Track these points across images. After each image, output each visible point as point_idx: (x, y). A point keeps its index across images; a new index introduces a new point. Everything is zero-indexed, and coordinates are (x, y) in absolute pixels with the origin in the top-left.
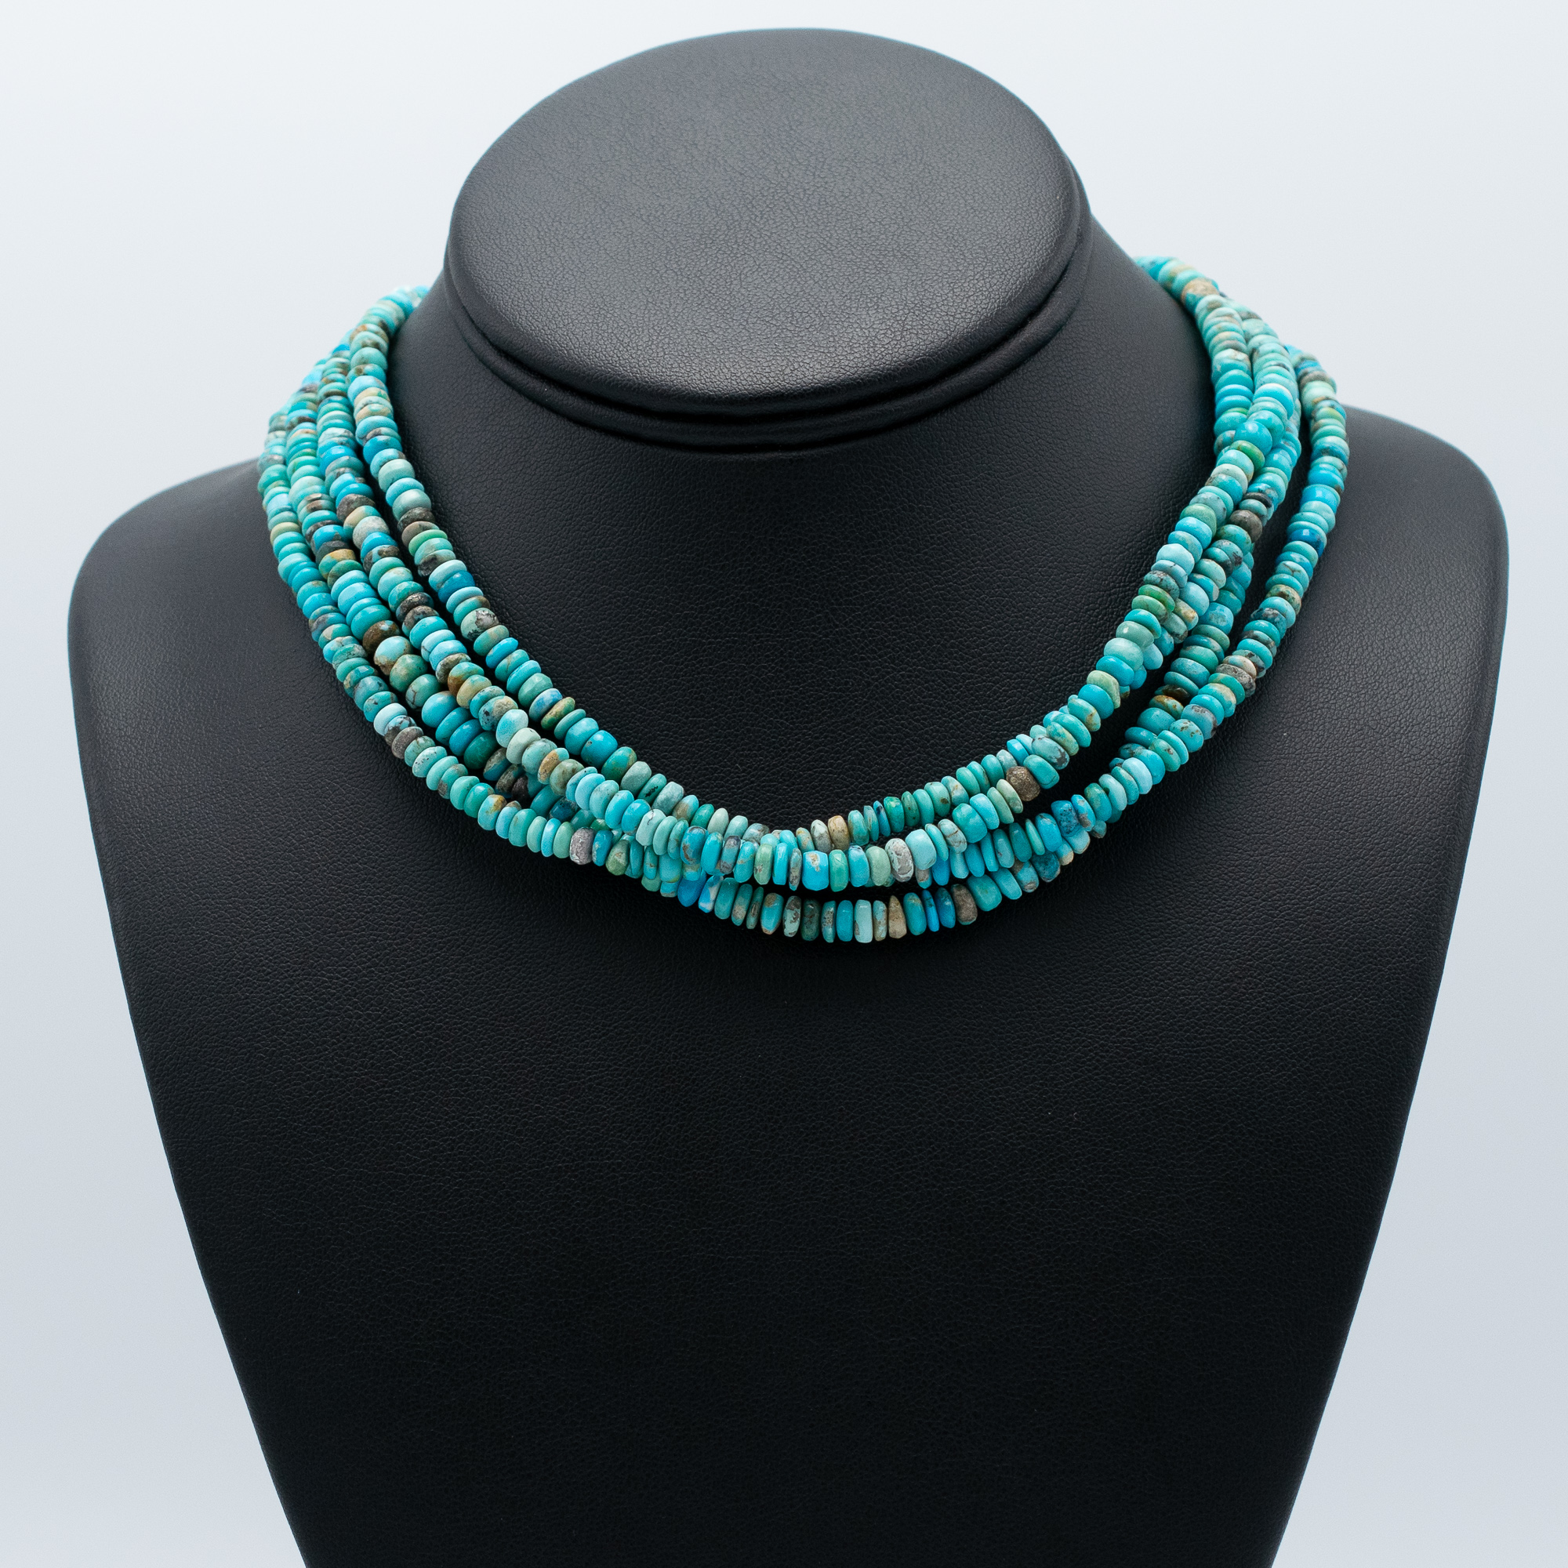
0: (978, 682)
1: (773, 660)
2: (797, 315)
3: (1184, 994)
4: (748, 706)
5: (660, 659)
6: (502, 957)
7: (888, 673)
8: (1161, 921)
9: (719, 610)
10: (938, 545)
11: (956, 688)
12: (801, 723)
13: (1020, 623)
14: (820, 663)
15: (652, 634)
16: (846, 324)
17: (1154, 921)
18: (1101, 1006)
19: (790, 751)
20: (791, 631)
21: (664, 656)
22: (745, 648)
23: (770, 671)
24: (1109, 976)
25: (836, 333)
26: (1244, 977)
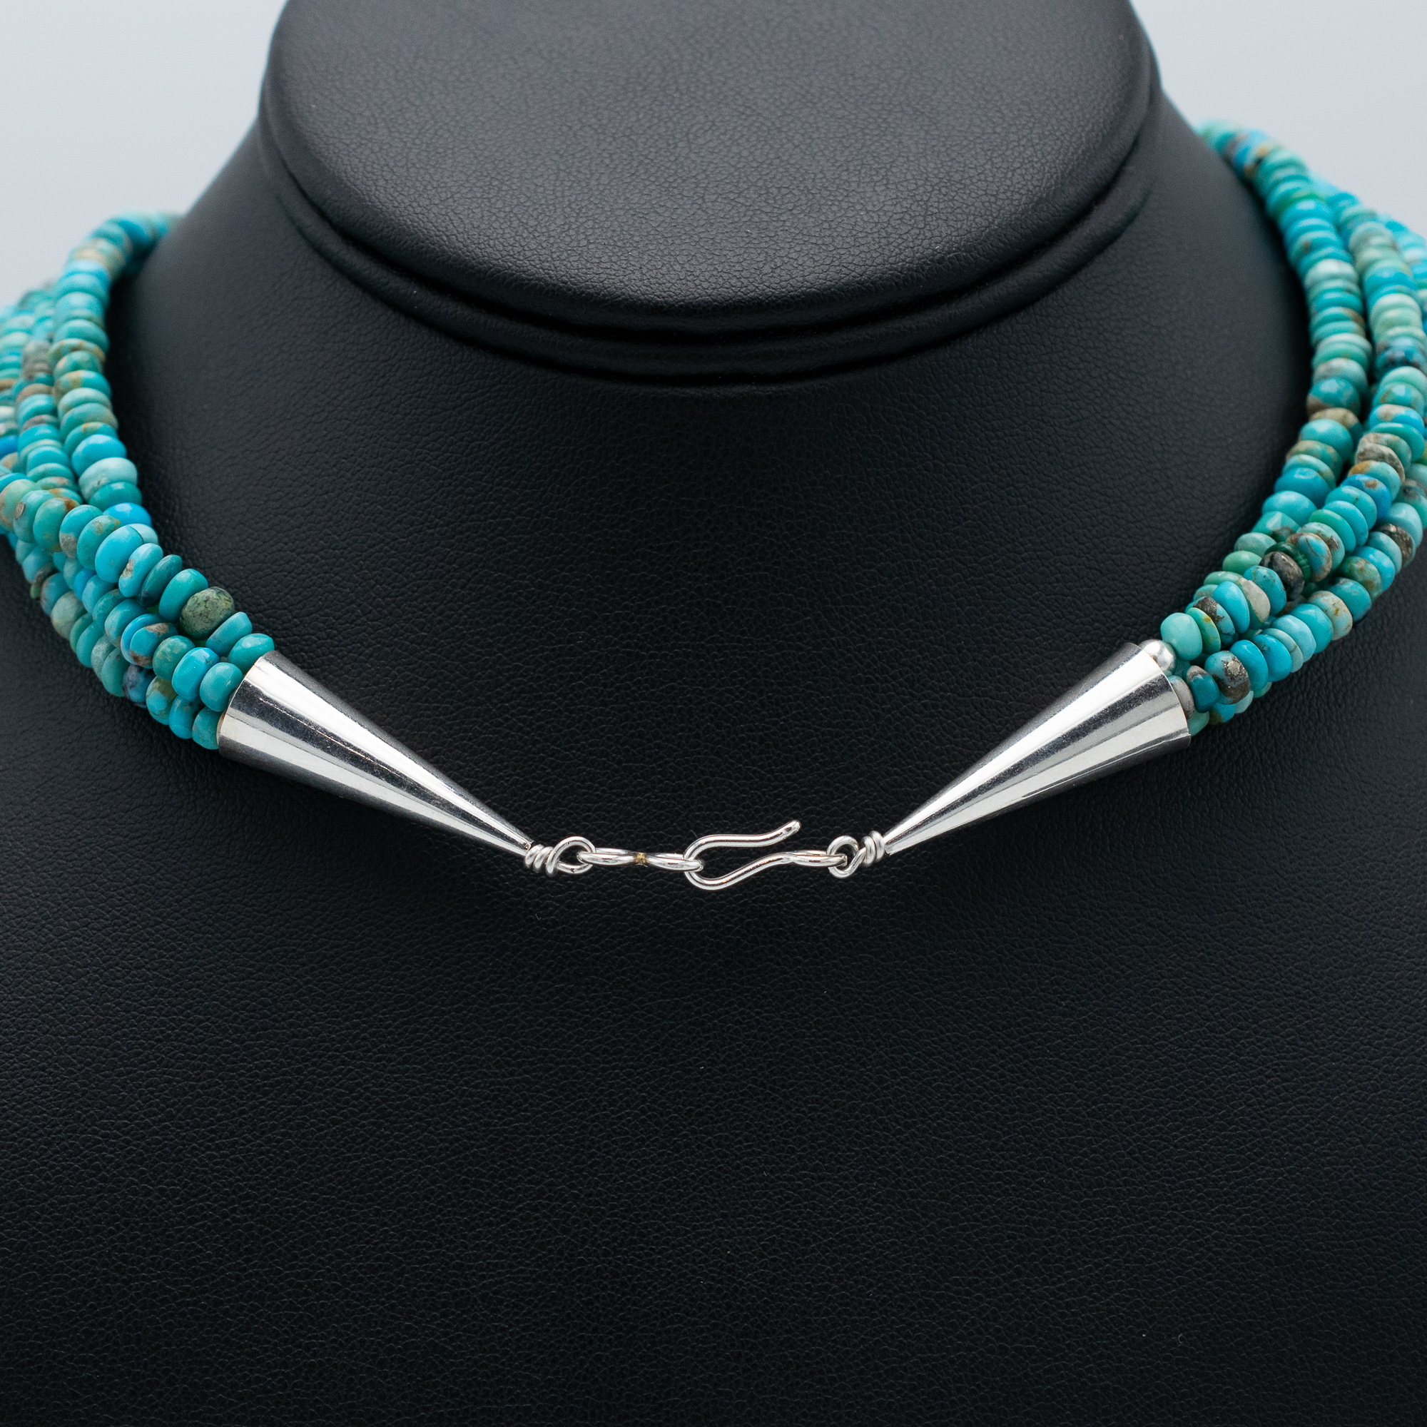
1: (741, 682)
2: (774, 190)
3: (1329, 1163)
4: (706, 747)
5: (580, 678)
6: (354, 1106)
7: (904, 702)
8: (1294, 1058)
9: (664, 610)
10: (973, 520)
11: (1000, 723)
12: (781, 771)
13: (1088, 632)
14: (808, 687)
15: (569, 642)
16: (844, 205)
17: (1285, 1058)
18: (1214, 1180)
19: (766, 811)
20: (767, 640)
21: (585, 674)
22: (701, 664)
23: (737, 697)
24: (1224, 1137)
25: (831, 216)
26: (1414, 1139)
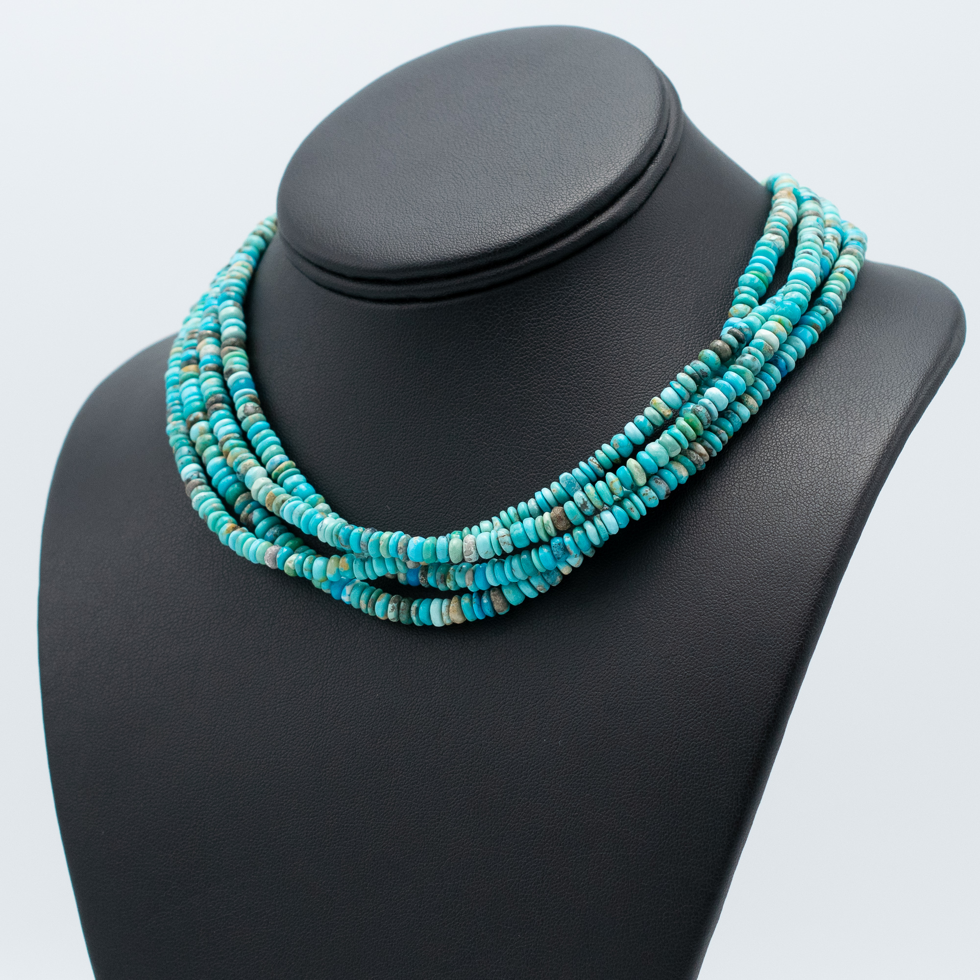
0: (537, 455)
